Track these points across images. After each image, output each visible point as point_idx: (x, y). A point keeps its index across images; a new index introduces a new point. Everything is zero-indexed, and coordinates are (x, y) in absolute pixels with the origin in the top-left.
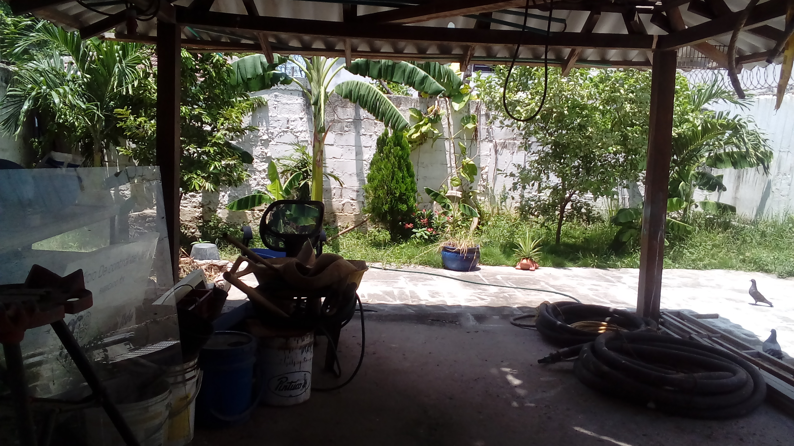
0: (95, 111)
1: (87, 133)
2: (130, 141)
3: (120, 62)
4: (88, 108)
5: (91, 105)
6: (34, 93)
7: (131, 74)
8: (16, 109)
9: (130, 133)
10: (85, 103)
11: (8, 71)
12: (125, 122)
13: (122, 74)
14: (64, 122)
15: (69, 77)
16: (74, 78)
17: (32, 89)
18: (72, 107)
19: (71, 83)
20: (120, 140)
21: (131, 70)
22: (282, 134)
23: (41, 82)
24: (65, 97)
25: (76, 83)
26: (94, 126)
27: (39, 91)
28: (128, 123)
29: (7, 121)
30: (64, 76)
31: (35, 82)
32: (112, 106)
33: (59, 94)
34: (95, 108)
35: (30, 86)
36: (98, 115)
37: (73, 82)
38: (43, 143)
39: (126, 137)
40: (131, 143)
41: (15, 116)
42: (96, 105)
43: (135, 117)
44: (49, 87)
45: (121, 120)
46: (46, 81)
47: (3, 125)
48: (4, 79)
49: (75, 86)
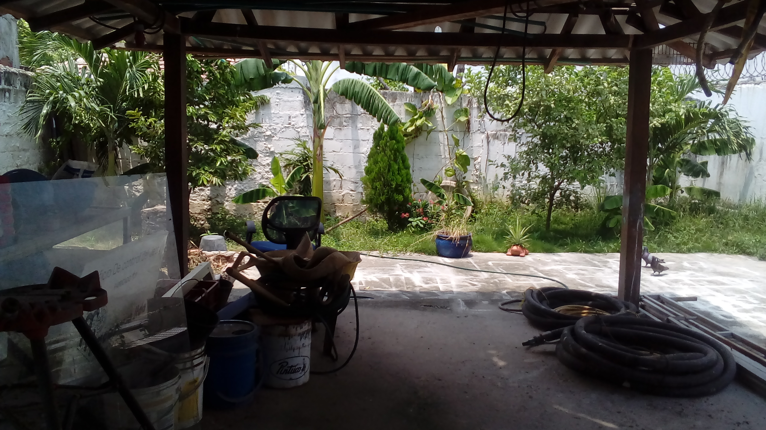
0: (108, 113)
1: (101, 132)
2: (141, 139)
3: (131, 67)
4: (102, 110)
5: (105, 107)
6: (51, 98)
7: (141, 78)
8: (35, 114)
9: (141, 133)
10: (98, 106)
11: (27, 76)
12: (137, 122)
13: (133, 78)
14: (79, 123)
15: (83, 81)
16: (88, 81)
17: (50, 94)
18: (88, 110)
19: (85, 87)
20: (133, 138)
21: (140, 74)
22: (284, 129)
23: (58, 88)
24: (81, 100)
25: (90, 87)
26: (108, 127)
27: (56, 96)
28: (140, 123)
29: (27, 126)
30: (79, 79)
31: (52, 87)
32: (124, 107)
33: (74, 97)
34: (109, 110)
35: (48, 91)
36: (111, 116)
37: (88, 85)
38: (61, 143)
39: (138, 136)
40: (142, 141)
41: (34, 121)
42: (109, 108)
43: (145, 118)
44: (65, 91)
45: (133, 121)
46: (63, 86)
47: (25, 128)
48: (23, 84)
49: (89, 89)
